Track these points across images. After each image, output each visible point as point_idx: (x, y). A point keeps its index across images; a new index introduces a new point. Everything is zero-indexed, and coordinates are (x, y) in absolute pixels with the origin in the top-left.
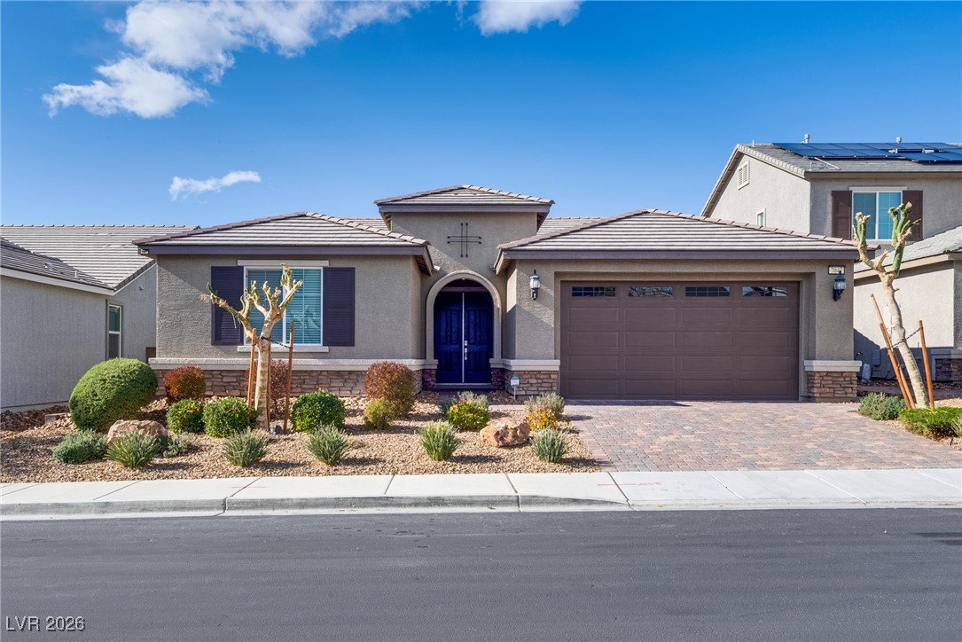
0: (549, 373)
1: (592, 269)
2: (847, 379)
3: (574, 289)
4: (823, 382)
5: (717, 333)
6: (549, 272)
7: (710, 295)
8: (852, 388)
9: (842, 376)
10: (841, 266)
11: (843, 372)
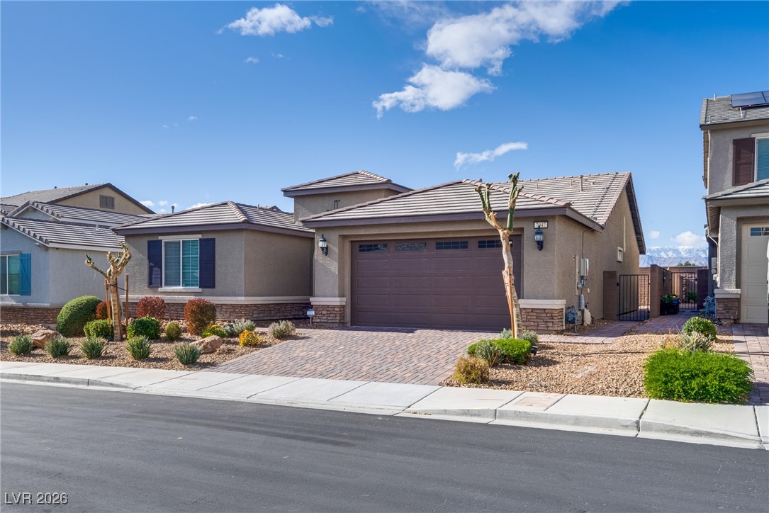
0: (334, 307)
1: (362, 232)
2: (548, 315)
3: (361, 246)
4: (529, 317)
5: (460, 278)
6: (334, 236)
7: (454, 248)
8: (553, 322)
9: (545, 312)
10: (545, 221)
11: (545, 310)
